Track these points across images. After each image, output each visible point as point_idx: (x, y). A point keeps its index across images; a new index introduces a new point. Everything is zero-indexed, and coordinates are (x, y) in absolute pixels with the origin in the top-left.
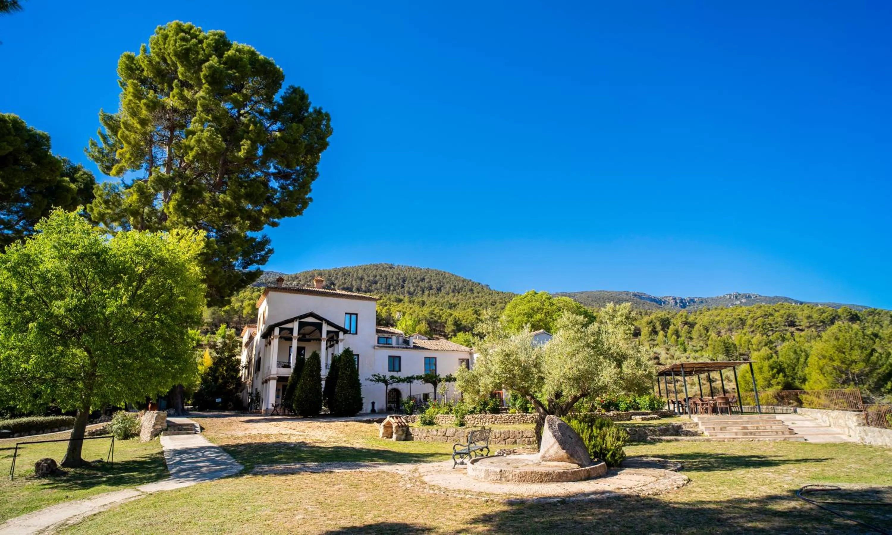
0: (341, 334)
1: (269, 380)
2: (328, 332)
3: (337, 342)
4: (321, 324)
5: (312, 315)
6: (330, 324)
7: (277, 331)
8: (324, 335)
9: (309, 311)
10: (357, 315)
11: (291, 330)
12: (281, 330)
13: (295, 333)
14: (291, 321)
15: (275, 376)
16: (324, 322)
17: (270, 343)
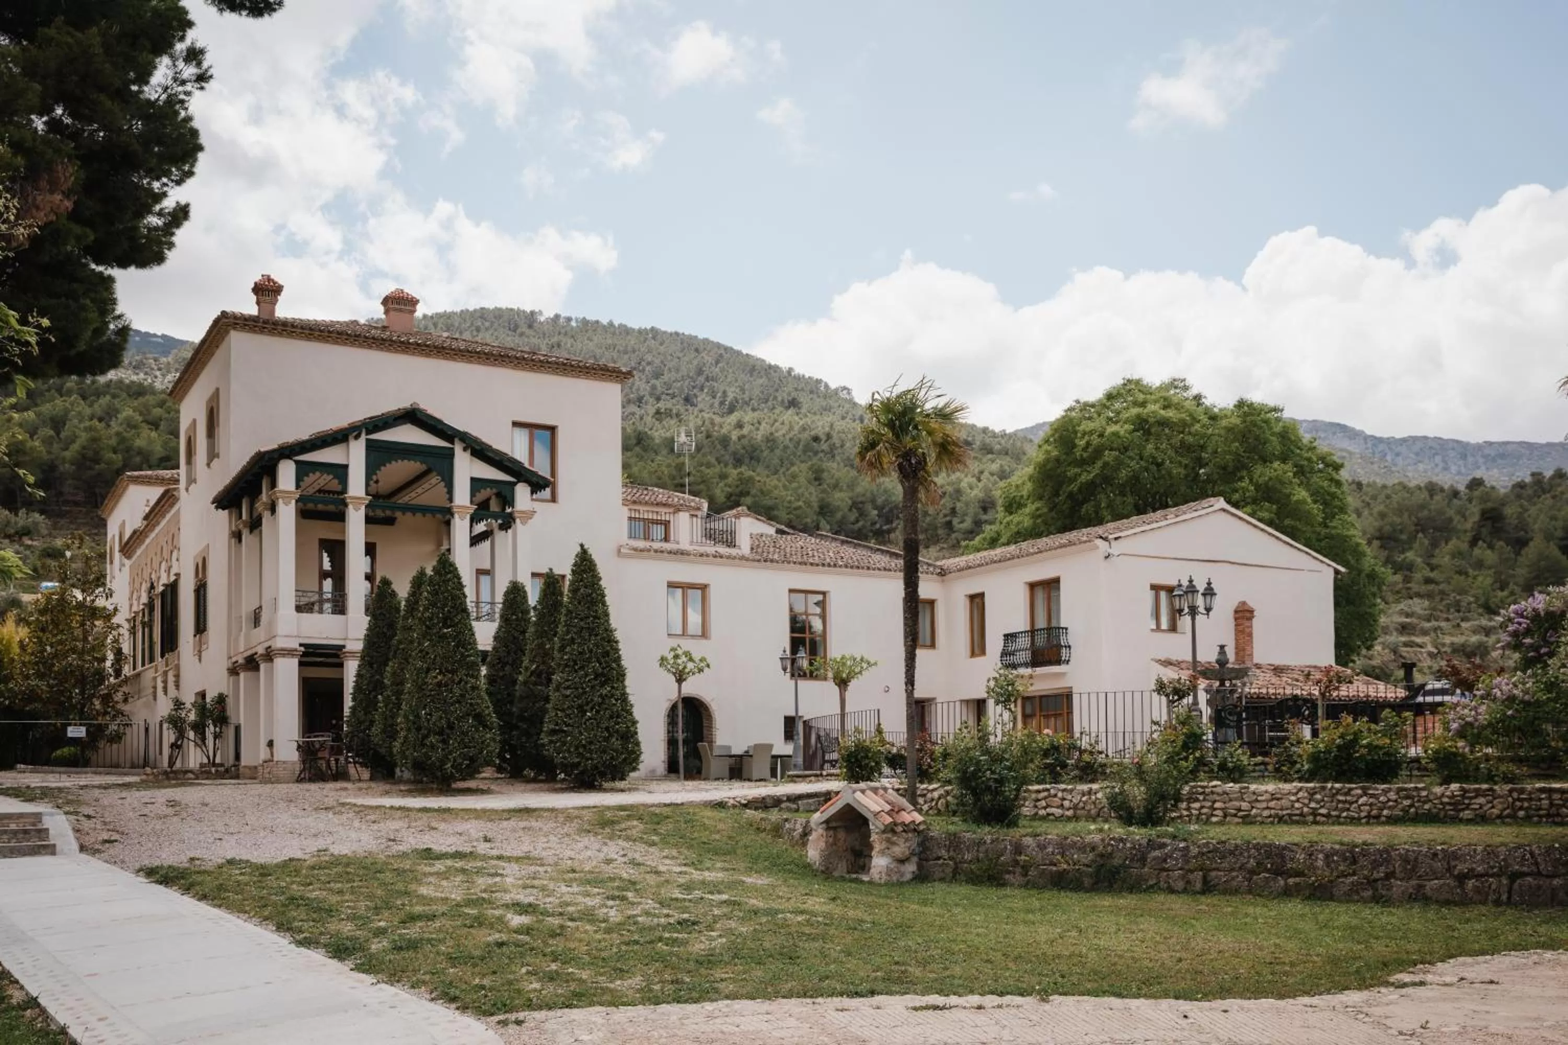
0: (522, 492)
1: (269, 655)
2: (477, 484)
3: (507, 523)
4: (449, 455)
5: (413, 416)
6: (481, 451)
7: (286, 473)
8: (462, 496)
9: (403, 403)
10: (552, 429)
11: (340, 471)
12: (304, 470)
13: (357, 486)
14: (339, 437)
15: (294, 644)
16: (458, 448)
17: (255, 524)
